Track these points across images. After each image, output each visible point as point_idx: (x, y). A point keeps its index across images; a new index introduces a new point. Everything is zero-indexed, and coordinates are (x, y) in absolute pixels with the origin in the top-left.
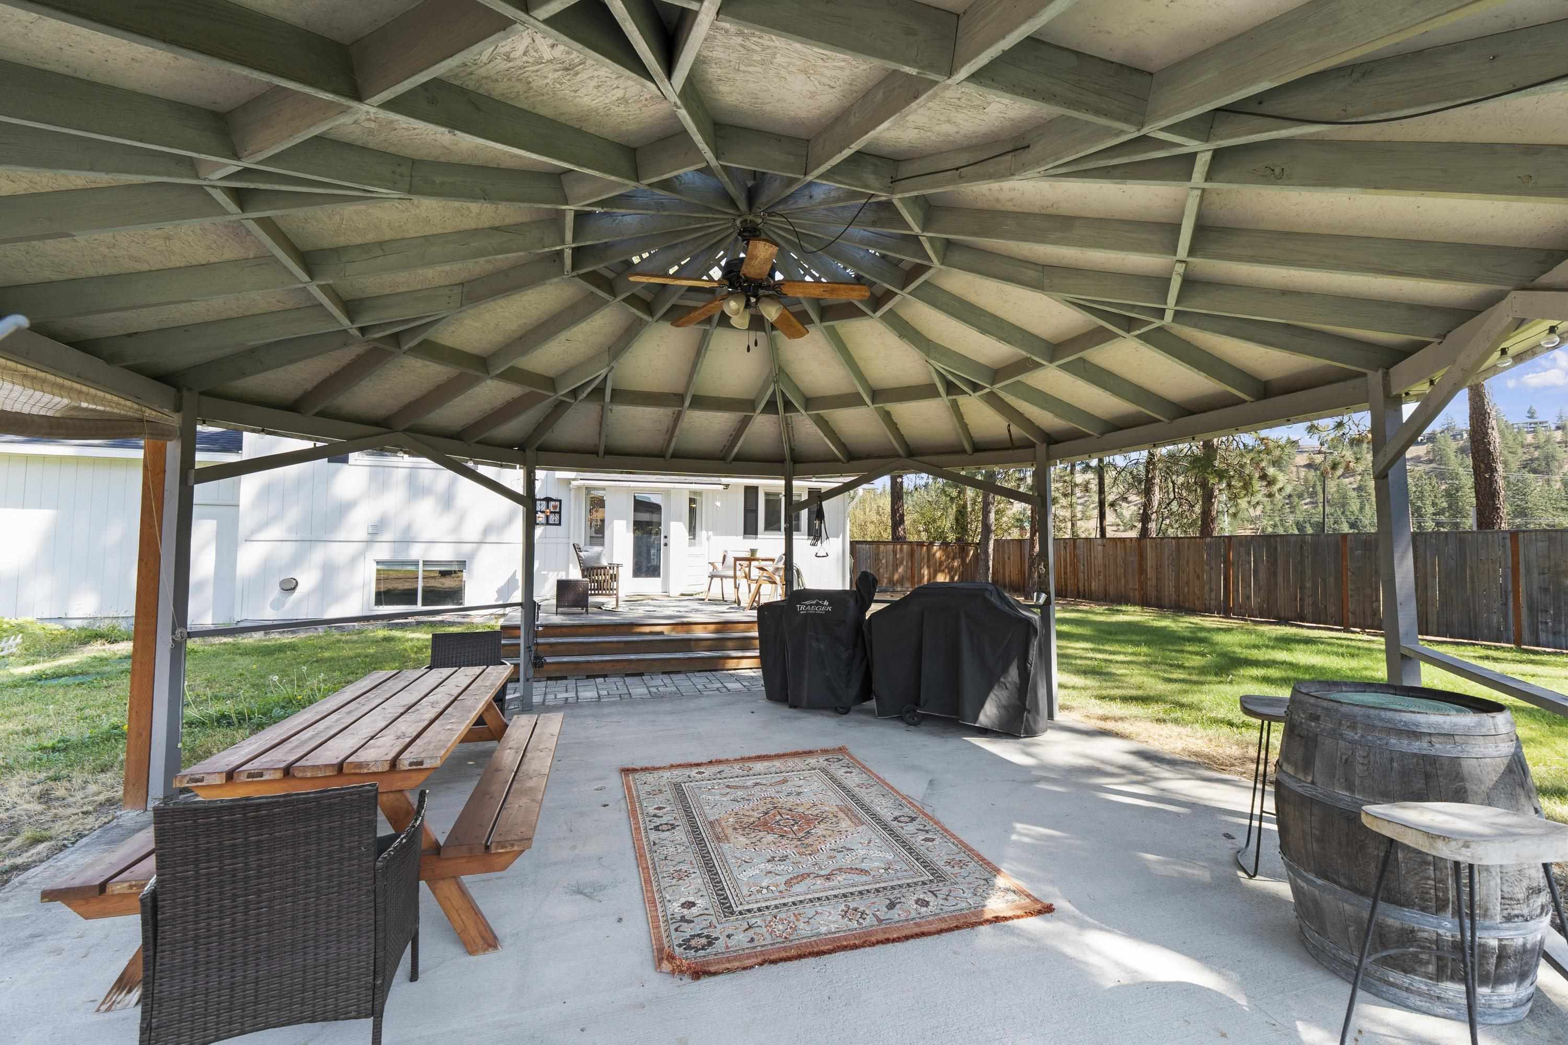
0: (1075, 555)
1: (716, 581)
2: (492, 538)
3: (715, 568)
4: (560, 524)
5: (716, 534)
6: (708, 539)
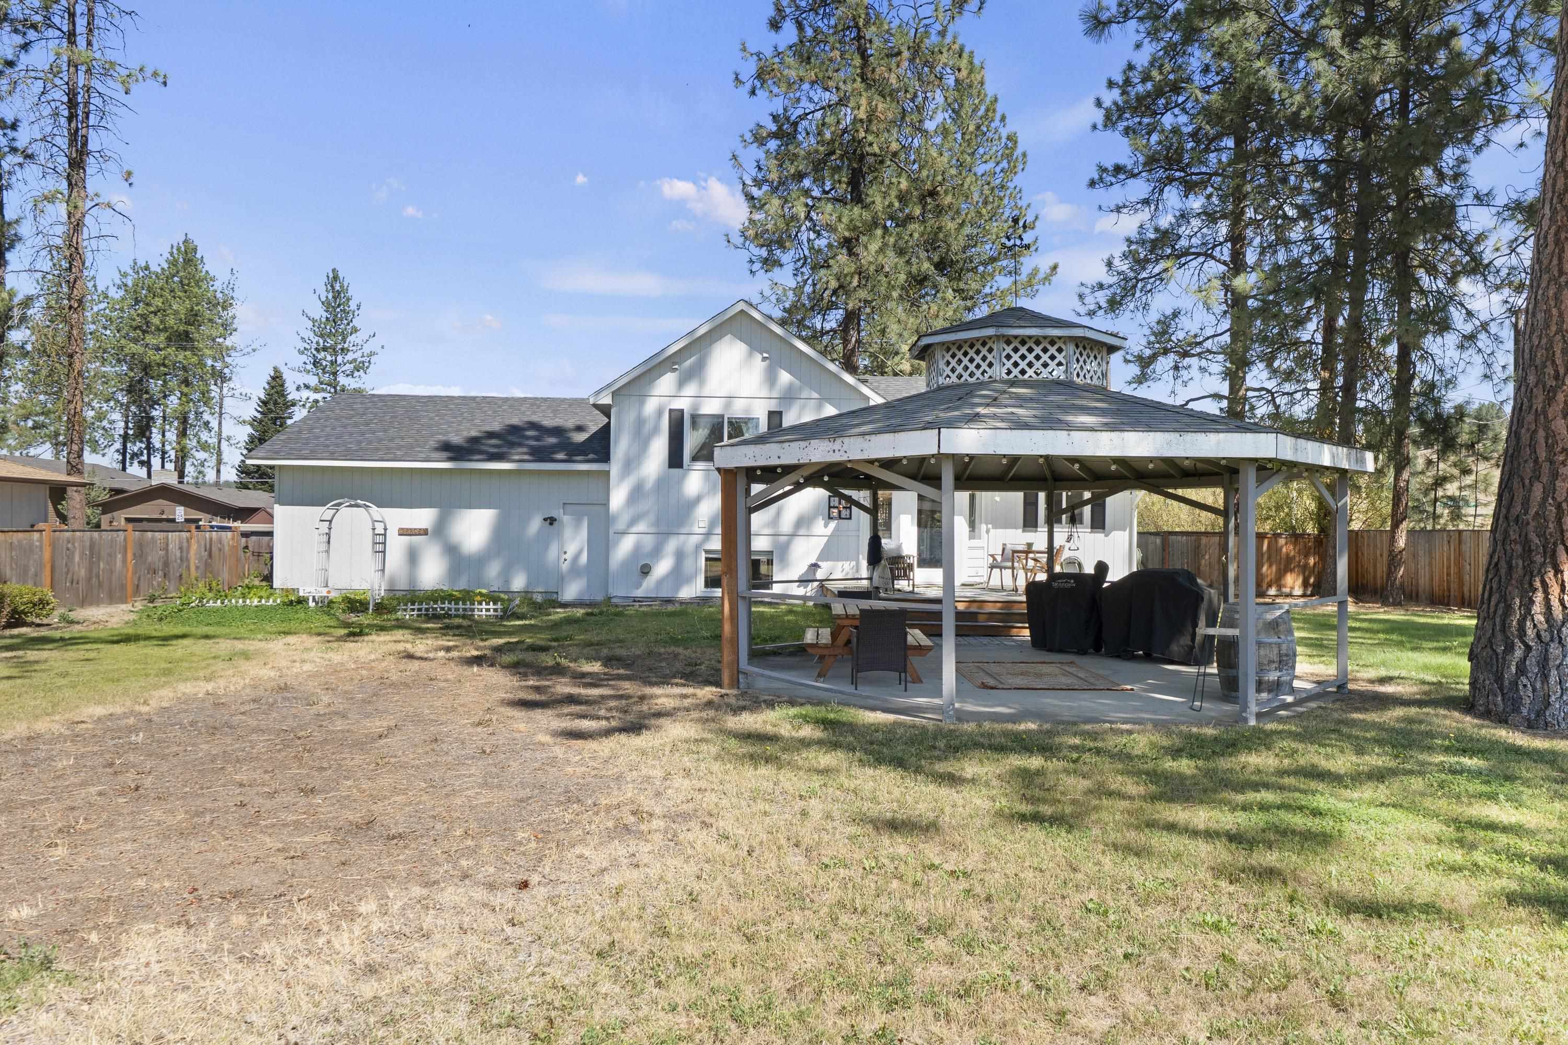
0: (1460, 553)
1: (996, 571)
2: (801, 532)
3: (995, 559)
4: (850, 518)
5: (995, 527)
6: (988, 532)
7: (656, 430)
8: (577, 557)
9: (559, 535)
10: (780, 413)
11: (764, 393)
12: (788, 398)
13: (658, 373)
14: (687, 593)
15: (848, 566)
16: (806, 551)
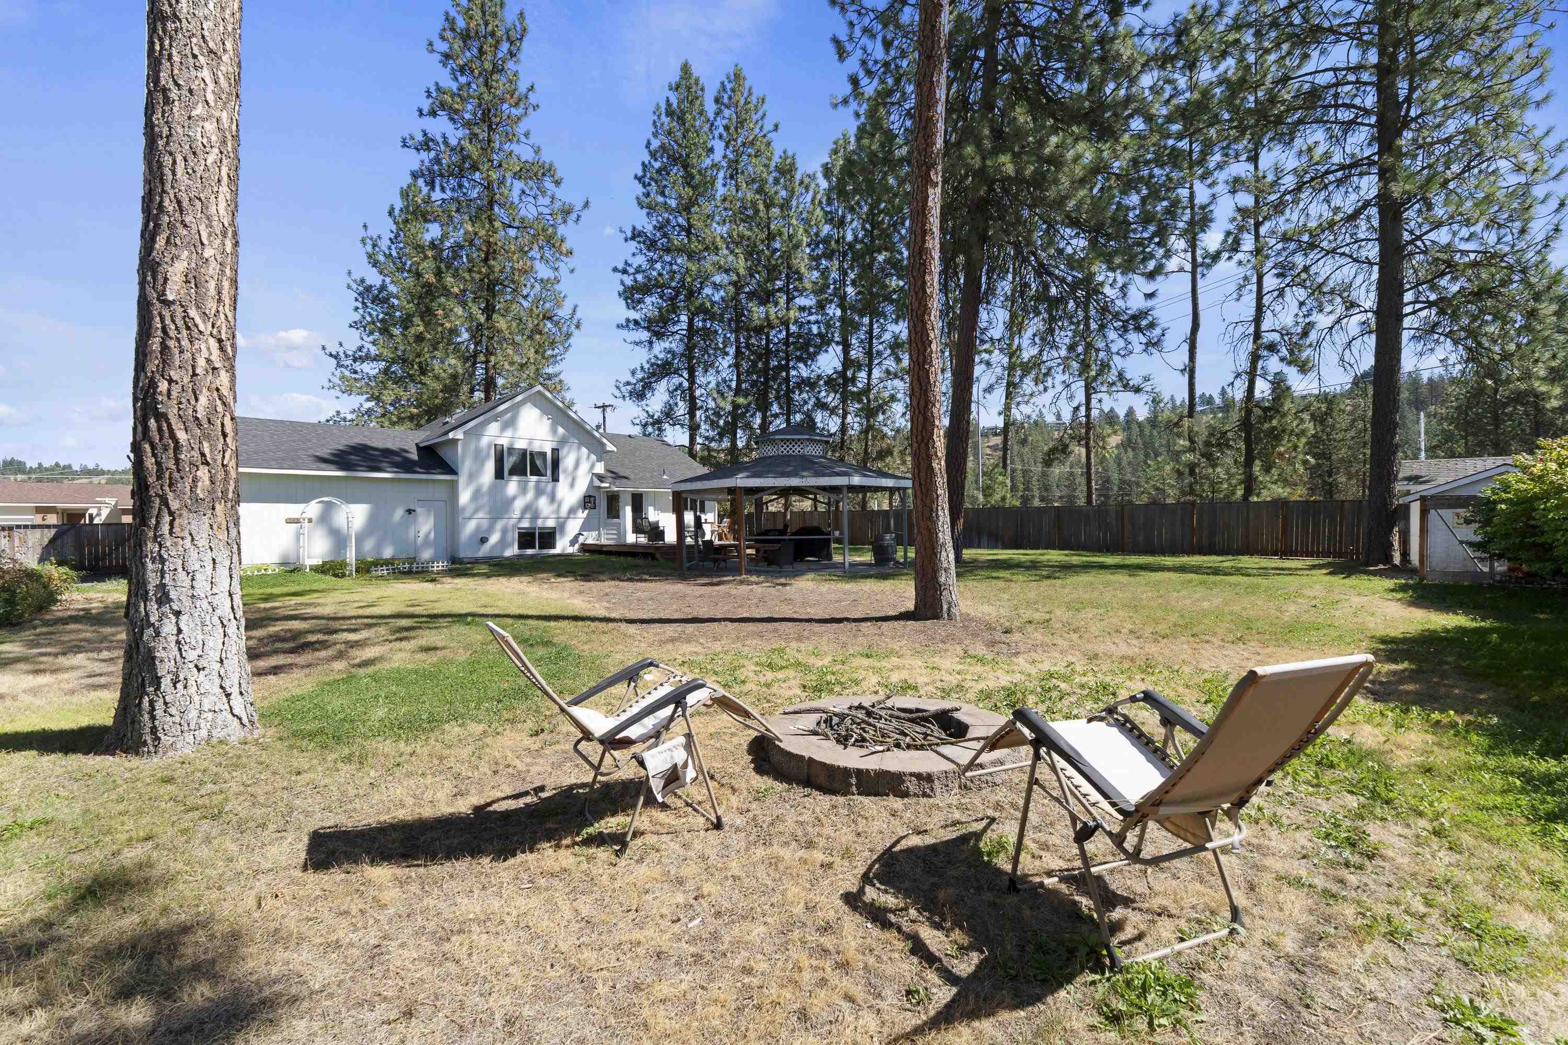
4: (595, 508)
7: (488, 456)
8: (427, 536)
9: (415, 521)
10: (558, 450)
11: (550, 437)
12: (563, 441)
13: (489, 422)
14: (508, 553)
15: (595, 534)
16: (573, 527)
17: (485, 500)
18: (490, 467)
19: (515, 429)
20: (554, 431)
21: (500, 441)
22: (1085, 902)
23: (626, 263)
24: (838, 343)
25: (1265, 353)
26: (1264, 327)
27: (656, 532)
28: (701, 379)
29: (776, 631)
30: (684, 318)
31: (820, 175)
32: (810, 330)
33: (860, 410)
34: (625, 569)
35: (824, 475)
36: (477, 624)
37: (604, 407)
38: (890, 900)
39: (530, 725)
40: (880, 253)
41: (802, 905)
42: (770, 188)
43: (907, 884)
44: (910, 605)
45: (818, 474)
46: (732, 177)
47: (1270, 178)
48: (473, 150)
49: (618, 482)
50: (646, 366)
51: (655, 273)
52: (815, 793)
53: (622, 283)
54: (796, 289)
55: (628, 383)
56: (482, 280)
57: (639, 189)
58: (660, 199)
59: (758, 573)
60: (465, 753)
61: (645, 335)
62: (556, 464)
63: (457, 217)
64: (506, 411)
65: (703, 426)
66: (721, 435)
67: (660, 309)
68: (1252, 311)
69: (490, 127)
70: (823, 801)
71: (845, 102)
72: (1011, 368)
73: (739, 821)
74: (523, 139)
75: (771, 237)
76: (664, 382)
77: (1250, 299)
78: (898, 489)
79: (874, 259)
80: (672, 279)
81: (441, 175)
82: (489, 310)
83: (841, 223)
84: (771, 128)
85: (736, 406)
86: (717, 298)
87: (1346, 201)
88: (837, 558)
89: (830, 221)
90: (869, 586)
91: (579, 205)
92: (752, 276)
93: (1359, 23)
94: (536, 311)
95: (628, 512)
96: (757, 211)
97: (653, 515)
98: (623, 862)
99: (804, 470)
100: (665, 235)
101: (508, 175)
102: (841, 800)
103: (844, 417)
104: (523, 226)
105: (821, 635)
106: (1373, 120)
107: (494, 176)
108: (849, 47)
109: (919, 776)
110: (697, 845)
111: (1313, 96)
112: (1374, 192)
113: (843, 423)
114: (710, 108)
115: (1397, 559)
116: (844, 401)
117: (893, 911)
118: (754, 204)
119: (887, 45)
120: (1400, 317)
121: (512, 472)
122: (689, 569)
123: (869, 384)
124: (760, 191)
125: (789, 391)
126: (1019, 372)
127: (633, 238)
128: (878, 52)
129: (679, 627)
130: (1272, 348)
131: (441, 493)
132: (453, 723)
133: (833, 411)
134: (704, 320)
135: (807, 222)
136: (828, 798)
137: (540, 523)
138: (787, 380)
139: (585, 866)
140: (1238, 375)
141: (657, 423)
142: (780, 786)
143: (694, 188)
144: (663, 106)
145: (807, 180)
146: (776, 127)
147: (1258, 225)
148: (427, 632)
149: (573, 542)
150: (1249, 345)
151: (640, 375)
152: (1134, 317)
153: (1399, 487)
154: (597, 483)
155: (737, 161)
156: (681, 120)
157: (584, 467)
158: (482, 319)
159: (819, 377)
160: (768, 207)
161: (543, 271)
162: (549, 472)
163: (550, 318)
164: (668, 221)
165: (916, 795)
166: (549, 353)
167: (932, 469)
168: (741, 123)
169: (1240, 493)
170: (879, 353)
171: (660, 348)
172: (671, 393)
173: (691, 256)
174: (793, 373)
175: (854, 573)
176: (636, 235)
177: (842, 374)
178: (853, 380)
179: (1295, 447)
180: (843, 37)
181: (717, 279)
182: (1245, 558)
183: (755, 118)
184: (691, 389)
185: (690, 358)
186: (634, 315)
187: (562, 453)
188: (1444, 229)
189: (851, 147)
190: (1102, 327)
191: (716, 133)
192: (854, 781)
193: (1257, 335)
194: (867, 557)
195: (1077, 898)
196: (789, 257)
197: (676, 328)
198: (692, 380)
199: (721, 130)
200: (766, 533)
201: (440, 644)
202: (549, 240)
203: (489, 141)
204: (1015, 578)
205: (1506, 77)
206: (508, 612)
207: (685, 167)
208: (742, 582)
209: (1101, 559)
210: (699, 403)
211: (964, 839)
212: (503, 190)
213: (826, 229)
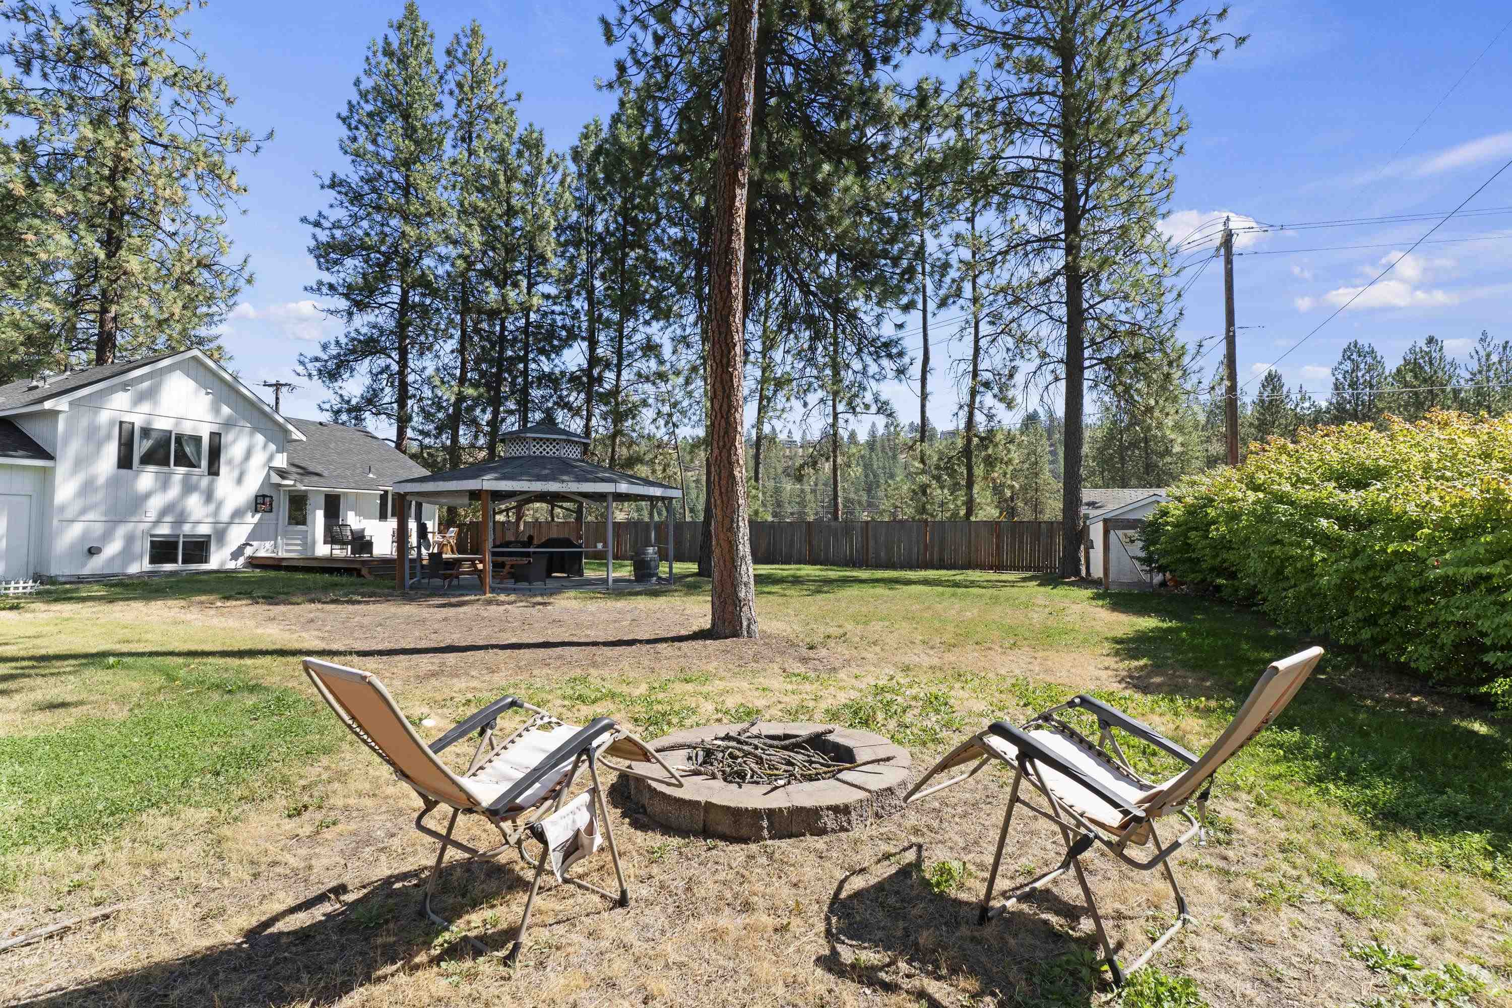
2: (235, 521)
4: (272, 511)
7: (108, 436)
10: (220, 435)
11: (209, 417)
12: (228, 424)
13: (112, 390)
14: (134, 569)
15: (269, 544)
16: (238, 535)
17: (100, 496)
18: (111, 451)
19: (156, 403)
20: (217, 411)
21: (127, 418)
22: (1054, 919)
23: (320, 214)
24: (583, 339)
25: (982, 389)
26: (981, 367)
27: (362, 543)
28: (413, 362)
29: (560, 657)
30: (396, 290)
31: (568, 157)
32: (554, 321)
33: (606, 413)
34: (326, 588)
35: (587, 480)
36: (128, 667)
37: (278, 386)
38: (870, 956)
39: (280, 802)
40: (633, 249)
41: (781, 983)
42: (511, 158)
43: (880, 934)
44: (706, 623)
45: (580, 479)
46: (463, 139)
47: (984, 239)
48: (102, 36)
49: (307, 479)
50: (343, 340)
51: (360, 232)
52: (721, 844)
53: (314, 237)
54: (539, 274)
55: (317, 359)
56: (102, 204)
57: (344, 132)
58: (371, 147)
59: (507, 591)
60: (193, 851)
61: (343, 304)
62: (215, 453)
63: (67, 117)
64: (141, 379)
65: (415, 419)
66: (440, 429)
67: (364, 276)
68: (971, 352)
69: (130, 13)
70: (736, 853)
71: (610, 86)
72: (764, 381)
73: (644, 891)
74: (180, 38)
75: (511, 212)
76: (367, 361)
77: (969, 339)
78: (663, 499)
79: (626, 255)
80: (383, 242)
81: (43, 57)
82: (112, 244)
83: (591, 212)
84: (514, 96)
85: (461, 398)
86: (440, 271)
87: (1043, 269)
88: (589, 574)
89: (579, 207)
90: (642, 603)
91: (259, 134)
92: (485, 253)
93: (1050, 125)
94: (187, 255)
95: (319, 518)
96: (495, 182)
97: (353, 521)
98: (517, 971)
99: (563, 474)
100: (374, 190)
101: (156, 79)
102: (753, 847)
103: (588, 419)
104: (171, 146)
105: (618, 659)
106: (1061, 205)
107: (133, 74)
108: (616, 31)
109: (835, 809)
110: (610, 932)
111: (1018, 176)
112: (1062, 263)
113: (587, 426)
114: (441, 61)
115: (1083, 573)
116: (588, 401)
117: (881, 969)
118: (493, 175)
119: (658, 40)
120: (1082, 369)
121: (147, 460)
122: (412, 588)
123: (617, 386)
124: (502, 160)
125: (527, 385)
126: (772, 387)
127: (332, 186)
128: (649, 45)
129: (437, 658)
130: (987, 385)
131: (24, 484)
132: (153, 811)
133: (576, 412)
134: (423, 295)
135: (555, 205)
136: (737, 847)
137: (187, 529)
138: (525, 373)
139: (465, 989)
140: (961, 407)
141: (355, 411)
142: (675, 841)
143: (417, 143)
144: (380, 43)
145: (555, 160)
146: (519, 97)
147: (975, 277)
148: (39, 681)
149: (235, 555)
150: (968, 381)
151: (334, 350)
152: (886, 345)
153: (1084, 510)
154: (276, 479)
155: (471, 124)
156: (403, 62)
157: (259, 459)
158: (102, 255)
159: (563, 373)
160: (508, 181)
161: (199, 205)
162: (204, 463)
163: (208, 267)
164: (380, 174)
165: (834, 831)
166: (204, 309)
167: (734, 477)
168: (478, 83)
169: (962, 512)
170: (630, 354)
171: (363, 322)
172: (375, 376)
173: (405, 218)
174: (533, 366)
175: (619, 590)
176: (335, 184)
177: (588, 372)
178: (600, 380)
179: (1005, 474)
180: (612, 20)
181: (442, 250)
182: (970, 572)
183: (494, 81)
184: (402, 373)
185: (402, 337)
186: (327, 277)
187: (227, 439)
188: (1109, 302)
189: (603, 135)
190: (859, 351)
191: (446, 88)
192: (765, 824)
193: (975, 374)
194: (626, 571)
195: (1044, 916)
196: (533, 238)
197: (385, 300)
198: (403, 362)
199: (453, 85)
200: (507, 544)
201: (69, 699)
202: (213, 169)
203: (127, 30)
204: (788, 592)
205: (1148, 191)
206: (170, 648)
207: (406, 117)
208: (489, 602)
209: (855, 574)
210: (411, 391)
211: (905, 872)
212: (146, 93)
213: (574, 216)
